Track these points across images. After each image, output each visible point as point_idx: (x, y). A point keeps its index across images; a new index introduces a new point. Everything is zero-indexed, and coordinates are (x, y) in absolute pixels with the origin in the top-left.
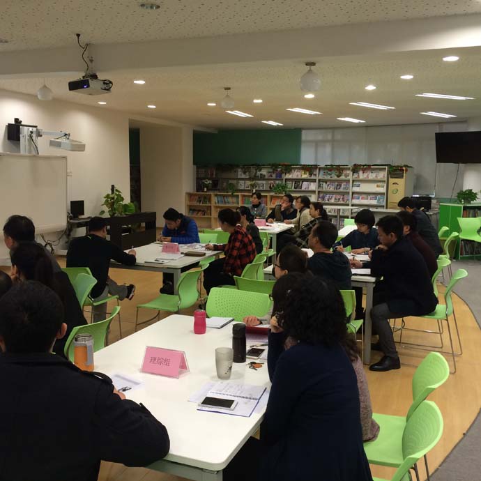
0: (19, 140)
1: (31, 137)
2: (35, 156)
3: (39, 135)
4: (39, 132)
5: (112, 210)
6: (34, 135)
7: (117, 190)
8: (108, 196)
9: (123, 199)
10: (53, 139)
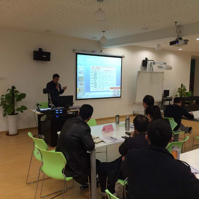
0: (147, 66)
1: (151, 65)
2: (152, 72)
3: (154, 64)
4: (154, 63)
5: (181, 94)
6: (152, 64)
7: (184, 86)
8: (179, 89)
9: (186, 90)
10: (159, 65)
